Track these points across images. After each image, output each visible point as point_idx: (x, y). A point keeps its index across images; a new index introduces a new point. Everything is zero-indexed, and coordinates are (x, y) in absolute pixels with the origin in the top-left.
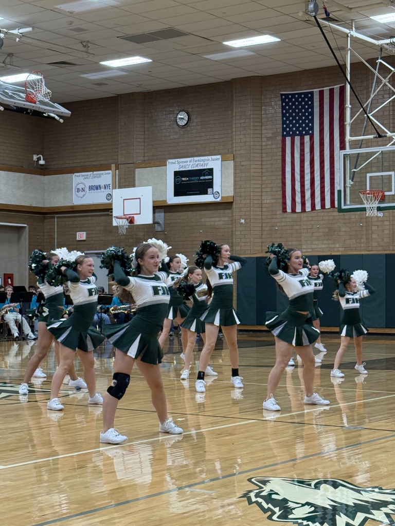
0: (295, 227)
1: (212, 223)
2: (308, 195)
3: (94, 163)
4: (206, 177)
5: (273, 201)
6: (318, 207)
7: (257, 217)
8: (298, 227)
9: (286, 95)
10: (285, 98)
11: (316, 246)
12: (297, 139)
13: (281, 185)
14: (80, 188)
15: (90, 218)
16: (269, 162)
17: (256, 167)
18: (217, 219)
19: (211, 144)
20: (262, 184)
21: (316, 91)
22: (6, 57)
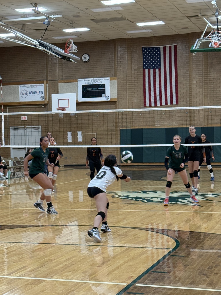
0: (151, 114)
6: (164, 104)
9: (145, 48)
13: (143, 93)
14: (24, 93)
16: (136, 81)
17: (129, 84)
19: (102, 72)
20: (132, 92)
21: (162, 47)
22: (22, 26)
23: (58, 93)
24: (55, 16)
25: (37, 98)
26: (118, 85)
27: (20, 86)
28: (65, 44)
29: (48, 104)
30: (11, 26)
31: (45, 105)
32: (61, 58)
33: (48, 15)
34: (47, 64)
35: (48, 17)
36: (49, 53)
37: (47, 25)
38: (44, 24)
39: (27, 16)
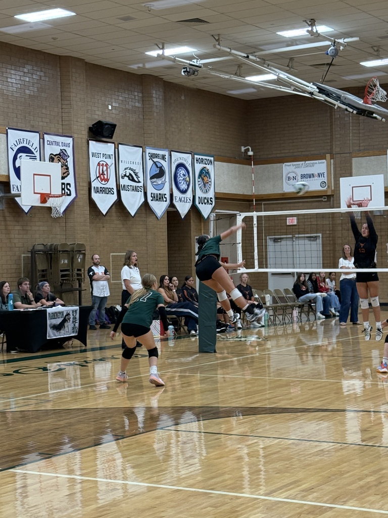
14: (292, 177)
15: (301, 204)
22: (289, 62)
23: (351, 176)
24: (346, 40)
25: (314, 185)
27: (284, 165)
28: (364, 88)
29: (333, 195)
30: (269, 62)
31: (329, 197)
32: (357, 113)
33: (333, 38)
34: (331, 125)
35: (335, 41)
36: (335, 105)
37: (332, 56)
38: (328, 54)
39: (298, 43)
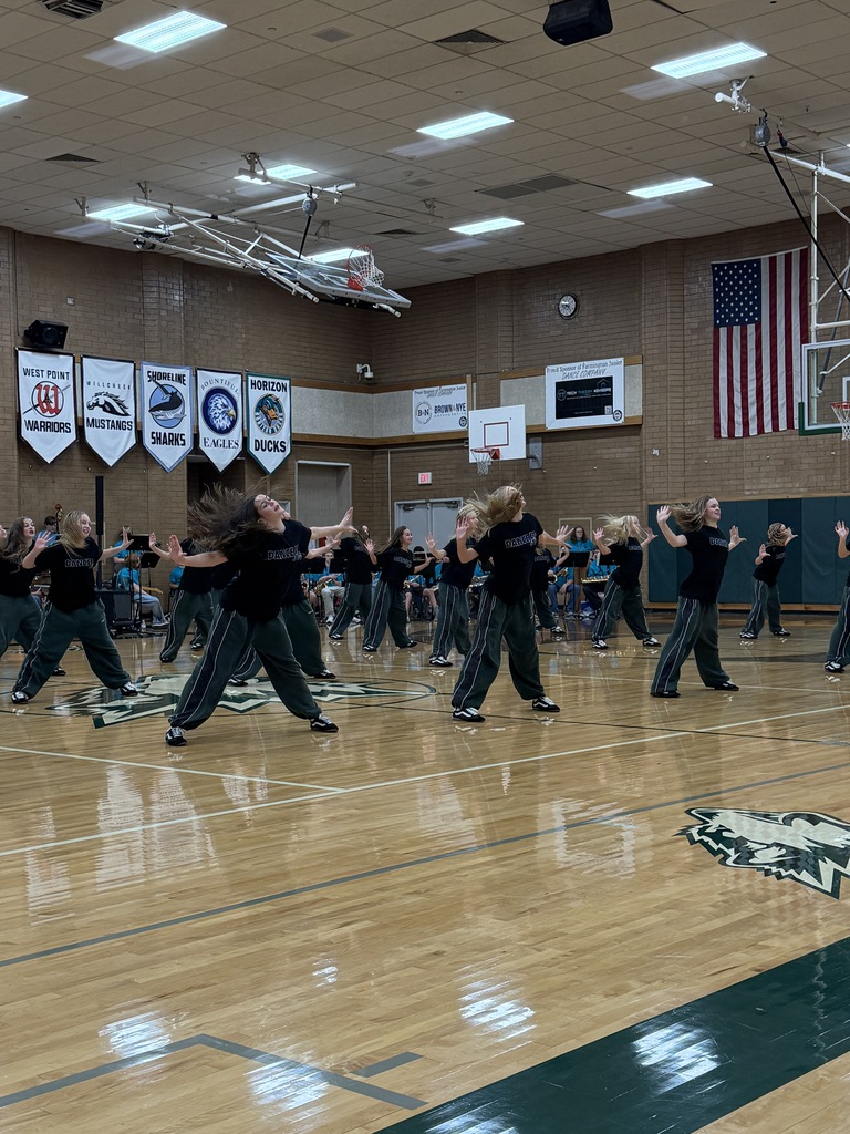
0: (733, 459)
1: (612, 456)
2: (753, 411)
3: (442, 374)
4: (603, 390)
5: (700, 422)
6: (768, 428)
7: (677, 445)
8: (738, 460)
9: (721, 267)
10: (718, 271)
11: (765, 486)
12: (737, 330)
13: (712, 398)
14: (423, 410)
15: (437, 452)
16: (694, 365)
17: (674, 372)
18: (618, 450)
19: (609, 342)
20: (684, 398)
21: (765, 259)
26: (644, 378)
27: (414, 392)
37: (307, 212)
38: (301, 210)
